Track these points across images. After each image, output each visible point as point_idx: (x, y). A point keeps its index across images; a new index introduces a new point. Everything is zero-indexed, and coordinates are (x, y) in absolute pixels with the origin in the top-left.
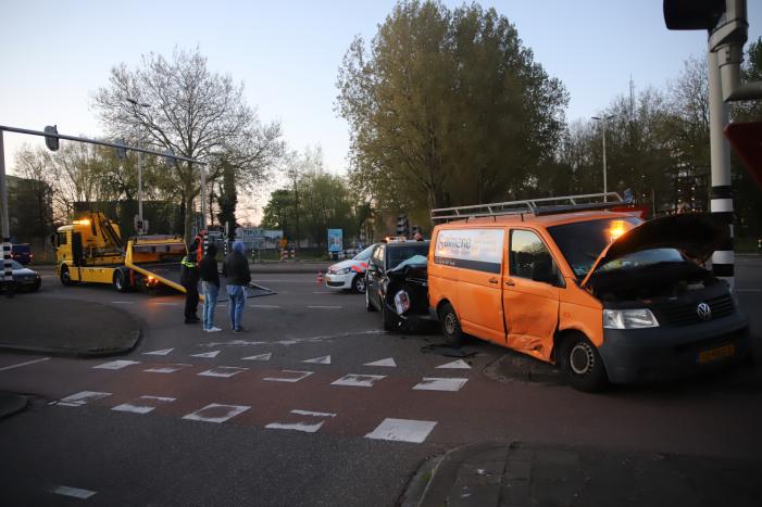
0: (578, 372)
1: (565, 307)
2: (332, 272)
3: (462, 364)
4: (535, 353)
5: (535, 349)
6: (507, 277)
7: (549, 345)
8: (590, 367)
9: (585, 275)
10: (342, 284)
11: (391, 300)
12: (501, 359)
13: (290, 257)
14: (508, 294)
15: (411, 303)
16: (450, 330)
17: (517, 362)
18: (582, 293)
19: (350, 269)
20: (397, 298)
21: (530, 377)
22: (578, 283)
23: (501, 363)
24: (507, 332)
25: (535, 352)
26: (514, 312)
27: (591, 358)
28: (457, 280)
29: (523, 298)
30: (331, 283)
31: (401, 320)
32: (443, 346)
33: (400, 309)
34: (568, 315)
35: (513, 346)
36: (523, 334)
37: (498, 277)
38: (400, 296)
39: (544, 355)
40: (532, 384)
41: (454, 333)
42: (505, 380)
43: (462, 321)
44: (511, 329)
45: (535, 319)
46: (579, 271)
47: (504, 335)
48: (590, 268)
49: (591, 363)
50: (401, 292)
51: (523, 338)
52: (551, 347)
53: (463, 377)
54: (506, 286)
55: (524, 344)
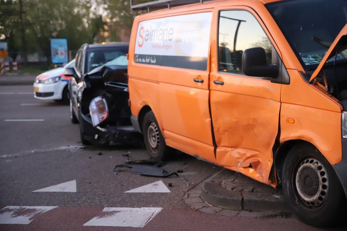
0: (307, 199)
1: (289, 110)
2: (40, 82)
3: (160, 187)
4: (251, 172)
5: (250, 166)
6: (215, 73)
7: (267, 161)
8: (323, 193)
9: (316, 66)
10: (51, 94)
11: (85, 109)
12: (208, 180)
13: (11, 70)
14: (216, 96)
15: (110, 113)
16: (153, 143)
17: (228, 184)
18: (312, 89)
19: (60, 77)
20: (93, 106)
21: (243, 205)
22: (306, 76)
23: (207, 185)
24: (215, 145)
25: (251, 170)
26: (224, 120)
27: (324, 180)
28: (158, 82)
29: (235, 101)
30: (39, 94)
31: (98, 132)
32: (144, 163)
33: (96, 119)
34: (292, 121)
35: (223, 162)
36: (235, 147)
37: (204, 74)
38: (96, 103)
39: (261, 175)
40: (244, 214)
41: (157, 148)
42: (211, 209)
43: (165, 132)
44: (220, 141)
45: (250, 127)
46: (309, 60)
47: (213, 148)
48: (323, 56)
49: (324, 187)
50: (98, 99)
51: (235, 153)
52: (270, 164)
53: (156, 205)
54: (213, 85)
55: (236, 161)
